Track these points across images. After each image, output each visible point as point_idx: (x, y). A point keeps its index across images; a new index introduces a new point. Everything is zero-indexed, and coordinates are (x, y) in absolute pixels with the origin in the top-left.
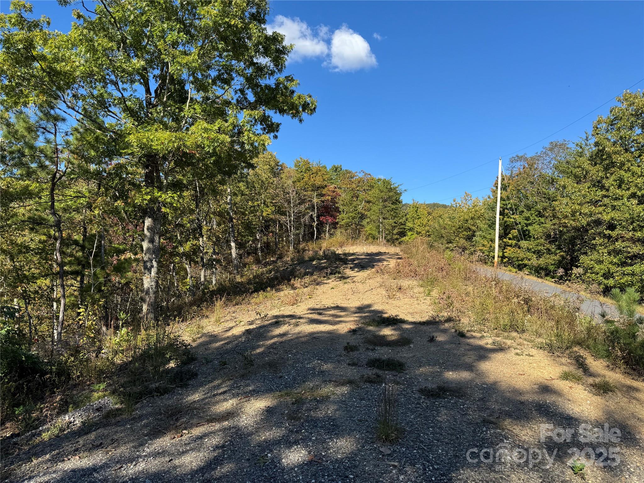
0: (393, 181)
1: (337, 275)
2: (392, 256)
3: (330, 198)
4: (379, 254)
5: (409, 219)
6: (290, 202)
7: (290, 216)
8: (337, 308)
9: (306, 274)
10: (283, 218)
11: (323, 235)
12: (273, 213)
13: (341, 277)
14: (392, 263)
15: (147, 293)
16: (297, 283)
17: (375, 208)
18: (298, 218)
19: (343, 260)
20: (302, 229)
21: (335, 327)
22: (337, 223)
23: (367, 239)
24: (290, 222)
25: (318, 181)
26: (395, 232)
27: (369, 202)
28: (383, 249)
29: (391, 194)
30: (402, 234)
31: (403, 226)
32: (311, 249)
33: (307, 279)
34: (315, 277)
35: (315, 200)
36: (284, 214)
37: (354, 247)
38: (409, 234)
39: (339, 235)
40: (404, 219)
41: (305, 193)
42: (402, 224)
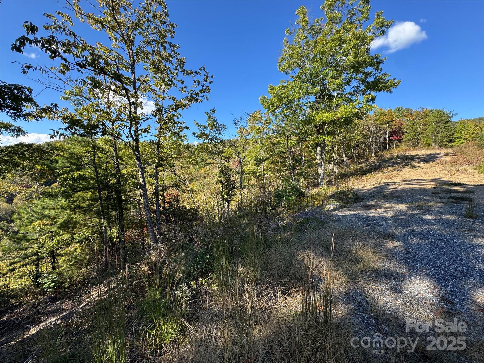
0: (445, 110)
1: (409, 166)
2: (447, 154)
3: (397, 126)
4: (436, 154)
5: (457, 131)
6: (372, 132)
7: (372, 139)
8: (417, 179)
9: (389, 166)
10: (366, 141)
11: (392, 147)
12: (361, 138)
13: (412, 167)
14: (449, 158)
15: (320, 175)
16: (385, 170)
17: (430, 128)
18: (376, 140)
19: (412, 158)
20: (379, 145)
21: (422, 186)
22: (402, 139)
23: (424, 146)
24: (372, 142)
25: (389, 118)
26: (444, 140)
27: (425, 125)
28: (438, 151)
29: (443, 118)
30: (452, 141)
32: (387, 154)
33: (391, 168)
34: (395, 167)
35: (387, 129)
36: (368, 138)
37: (415, 152)
38: (457, 140)
39: (403, 146)
40: (453, 131)
41: (381, 126)
42: (451, 135)
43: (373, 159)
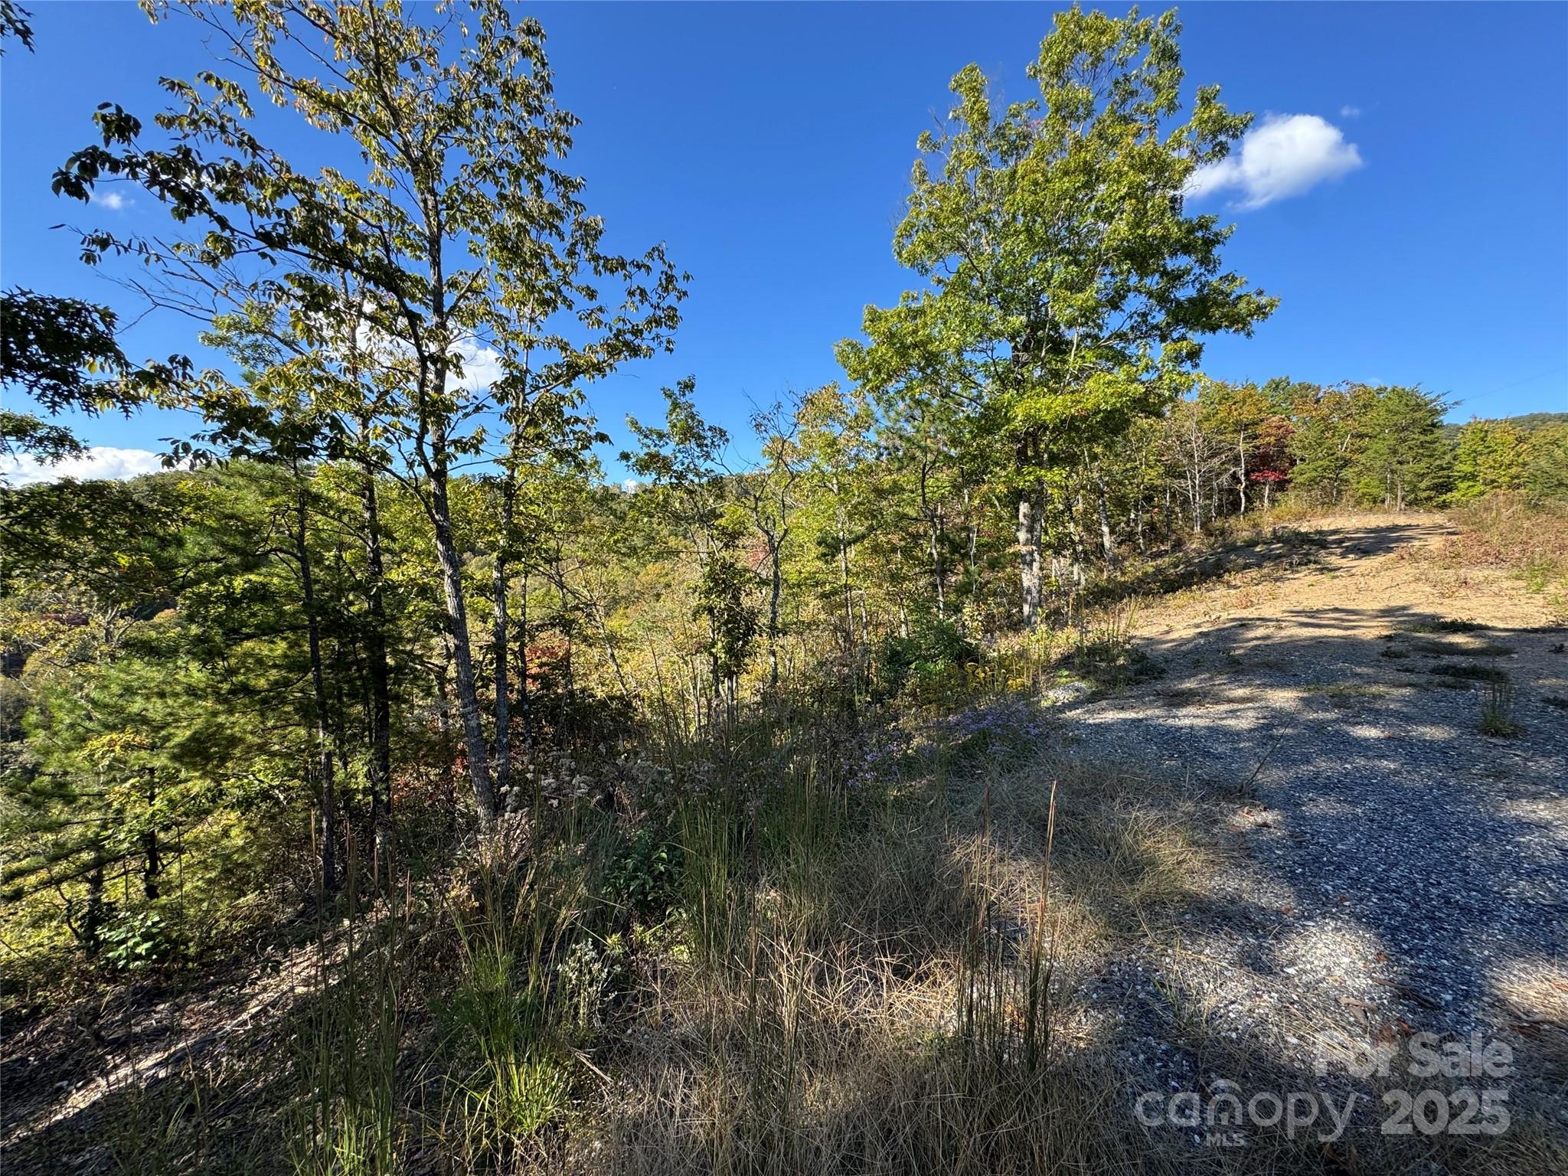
0: (1422, 391)
1: (1312, 566)
2: (1432, 530)
3: (1272, 439)
4: (1395, 528)
5: (1463, 457)
6: (1192, 456)
7: (1193, 479)
8: (1336, 610)
9: (1247, 566)
10: (1176, 484)
11: (1257, 504)
12: (1160, 476)
13: (1321, 570)
14: (1436, 543)
15: (1029, 592)
16: (1236, 579)
17: (1375, 447)
18: (1206, 482)
19: (1320, 541)
20: (1215, 497)
21: (1349, 632)
22: (1290, 481)
23: (1359, 503)
24: (1193, 487)
25: (1247, 414)
26: (1423, 485)
27: (1361, 436)
28: (1402, 520)
29: (1418, 415)
30: (1446, 487)
31: (1446, 472)
32: (1241, 528)
33: (1254, 573)
34: (1266, 570)
35: (1241, 447)
36: (1182, 476)
37: (1329, 520)
38: (1463, 485)
39: (1291, 501)
40: (1448, 458)
41: (1220, 438)
42: (1443, 469)
43: (1196, 544)
